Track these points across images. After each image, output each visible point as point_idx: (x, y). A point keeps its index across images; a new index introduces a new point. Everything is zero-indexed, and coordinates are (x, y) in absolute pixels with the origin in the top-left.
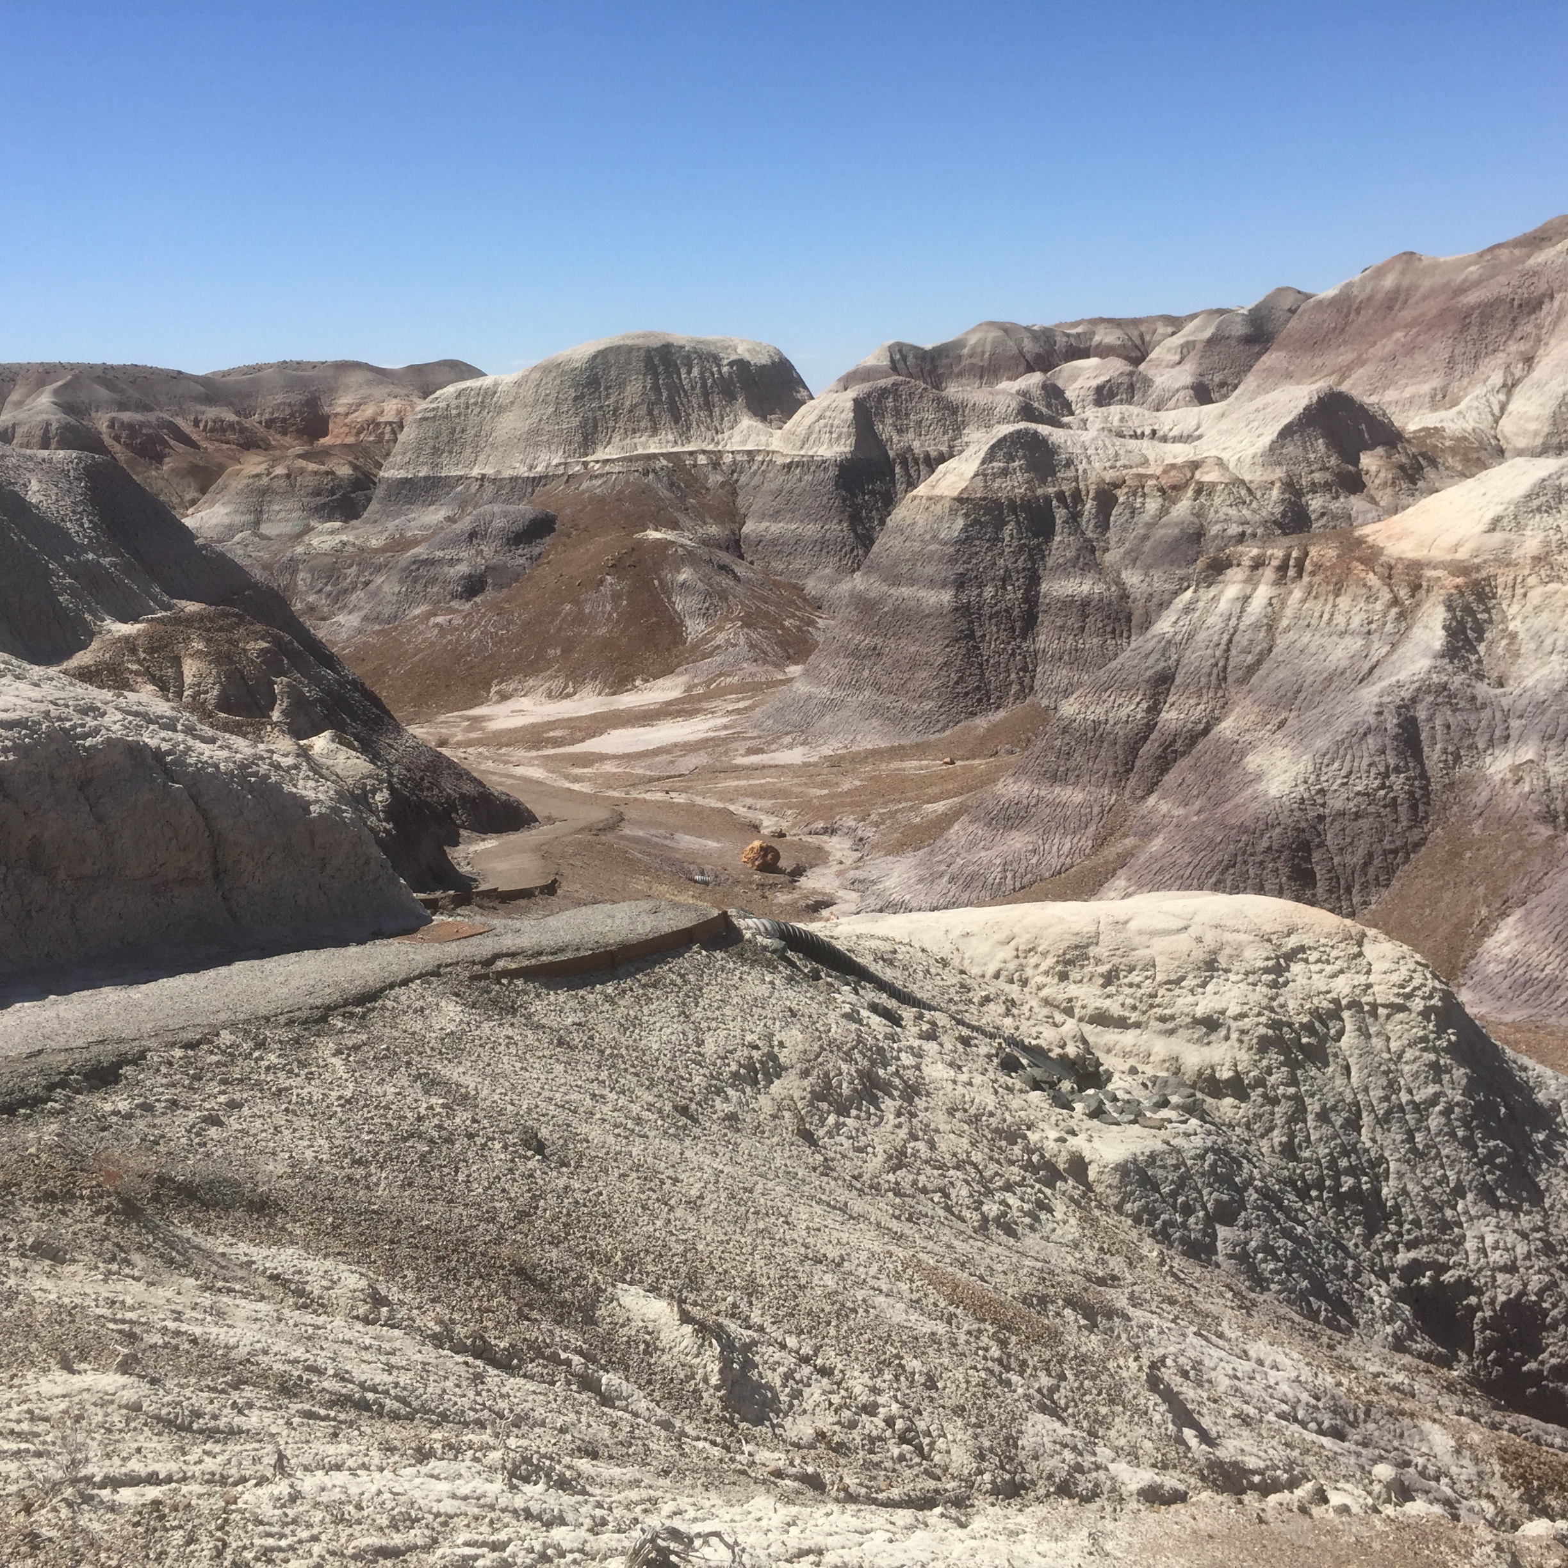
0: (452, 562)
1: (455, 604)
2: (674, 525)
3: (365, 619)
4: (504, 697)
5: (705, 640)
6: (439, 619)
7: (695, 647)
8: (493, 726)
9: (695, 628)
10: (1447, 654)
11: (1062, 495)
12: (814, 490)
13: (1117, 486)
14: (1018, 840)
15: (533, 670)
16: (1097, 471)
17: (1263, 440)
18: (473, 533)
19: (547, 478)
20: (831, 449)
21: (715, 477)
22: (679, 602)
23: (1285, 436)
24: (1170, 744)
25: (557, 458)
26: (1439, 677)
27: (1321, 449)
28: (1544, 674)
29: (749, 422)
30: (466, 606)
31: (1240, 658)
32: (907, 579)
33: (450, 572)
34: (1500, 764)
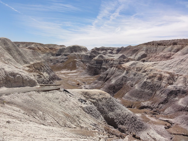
2: (77, 59)
3: (53, 64)
4: (63, 70)
6: (59, 64)
8: (62, 73)
9: (77, 67)
10: (126, 74)
11: (104, 60)
12: (87, 57)
13: (108, 60)
14: (96, 84)
15: (65, 69)
16: (106, 58)
17: (118, 58)
18: (62, 58)
19: (68, 55)
20: (89, 55)
21: (80, 56)
22: (76, 65)
23: (120, 57)
24: (107, 79)
25: (69, 53)
26: (125, 76)
27: (122, 59)
28: (132, 76)
29: (83, 52)
30: (61, 63)
31: (113, 73)
32: (92, 65)
33: (60, 61)
34: (128, 82)
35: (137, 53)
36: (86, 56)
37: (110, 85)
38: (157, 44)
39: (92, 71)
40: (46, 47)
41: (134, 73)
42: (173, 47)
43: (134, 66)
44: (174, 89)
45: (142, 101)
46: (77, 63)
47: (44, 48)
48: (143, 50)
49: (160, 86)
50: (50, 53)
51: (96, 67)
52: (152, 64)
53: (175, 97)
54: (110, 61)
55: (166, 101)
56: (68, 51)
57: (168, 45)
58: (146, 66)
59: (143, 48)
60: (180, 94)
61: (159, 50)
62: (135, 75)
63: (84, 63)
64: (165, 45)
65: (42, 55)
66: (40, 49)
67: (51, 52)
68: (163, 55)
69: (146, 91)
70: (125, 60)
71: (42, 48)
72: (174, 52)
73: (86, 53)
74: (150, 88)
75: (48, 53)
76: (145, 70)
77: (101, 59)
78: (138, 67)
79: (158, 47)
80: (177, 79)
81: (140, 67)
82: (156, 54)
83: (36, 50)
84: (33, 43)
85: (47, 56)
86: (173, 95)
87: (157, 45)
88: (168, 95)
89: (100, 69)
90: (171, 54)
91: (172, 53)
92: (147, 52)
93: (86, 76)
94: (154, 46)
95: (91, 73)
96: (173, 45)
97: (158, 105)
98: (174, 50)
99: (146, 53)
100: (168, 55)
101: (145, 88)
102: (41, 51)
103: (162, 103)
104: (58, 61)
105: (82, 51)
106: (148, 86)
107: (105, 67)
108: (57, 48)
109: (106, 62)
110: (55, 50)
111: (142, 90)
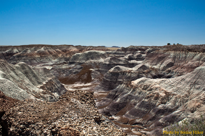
0: (74, 71)
1: (73, 74)
2: (93, 69)
3: (66, 75)
4: (76, 84)
5: (94, 80)
6: (72, 76)
7: (93, 80)
8: (74, 86)
9: (93, 78)
10: (132, 92)
11: (120, 72)
12: (106, 66)
13: (125, 72)
14: (105, 102)
15: (79, 81)
16: (124, 70)
17: (137, 69)
18: (76, 68)
19: (83, 63)
20: (107, 63)
21: (98, 64)
22: (92, 76)
23: (139, 69)
24: (116, 96)
25: (84, 61)
26: (130, 94)
27: (142, 70)
28: (137, 94)
29: (101, 59)
30: (74, 75)
31: (122, 90)
32: (107, 78)
33: (73, 72)
34: (132, 101)
35: (163, 61)
36: (104, 64)
37: (115, 104)
38: (188, 50)
39: (107, 85)
40: (59, 50)
41: (139, 91)
42: (202, 55)
43: (142, 83)
44: (162, 108)
45: (137, 119)
46: (93, 74)
47: (56, 51)
48: (170, 58)
49: (155, 105)
50: (62, 58)
51: (111, 81)
52: (160, 82)
53: (162, 115)
54: (127, 74)
55: (154, 118)
56: (83, 59)
57: (199, 52)
58: (154, 84)
59: (170, 54)
60: (167, 112)
61: (189, 57)
62: (139, 93)
63: (102, 73)
64: (196, 52)
65: (54, 61)
66: (51, 53)
67: (64, 56)
68: (190, 65)
69: (143, 109)
70: (145, 71)
71: (54, 51)
72: (202, 61)
73: (104, 61)
74: (146, 107)
75: (61, 58)
76: (151, 88)
77: (117, 71)
78: (146, 84)
79: (188, 53)
80: (171, 98)
81: (148, 84)
82: (185, 63)
83: (47, 54)
84: (42, 46)
85: (60, 61)
86: (161, 113)
87: (187, 52)
88: (156, 113)
89: (115, 83)
90: (199, 64)
91: (201, 62)
92: (175, 60)
93: (100, 91)
94: (184, 52)
95: (105, 87)
96: (202, 52)
97: (147, 121)
98: (202, 59)
99: (173, 62)
100: (195, 65)
101: (142, 107)
102: (53, 56)
103: (150, 120)
104: (71, 72)
105: (101, 57)
106: (145, 105)
107: (121, 80)
108: (71, 50)
109: (123, 75)
110: (70, 52)
111: (140, 109)
